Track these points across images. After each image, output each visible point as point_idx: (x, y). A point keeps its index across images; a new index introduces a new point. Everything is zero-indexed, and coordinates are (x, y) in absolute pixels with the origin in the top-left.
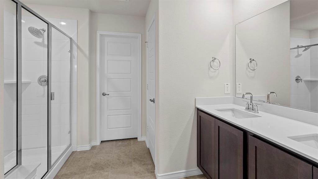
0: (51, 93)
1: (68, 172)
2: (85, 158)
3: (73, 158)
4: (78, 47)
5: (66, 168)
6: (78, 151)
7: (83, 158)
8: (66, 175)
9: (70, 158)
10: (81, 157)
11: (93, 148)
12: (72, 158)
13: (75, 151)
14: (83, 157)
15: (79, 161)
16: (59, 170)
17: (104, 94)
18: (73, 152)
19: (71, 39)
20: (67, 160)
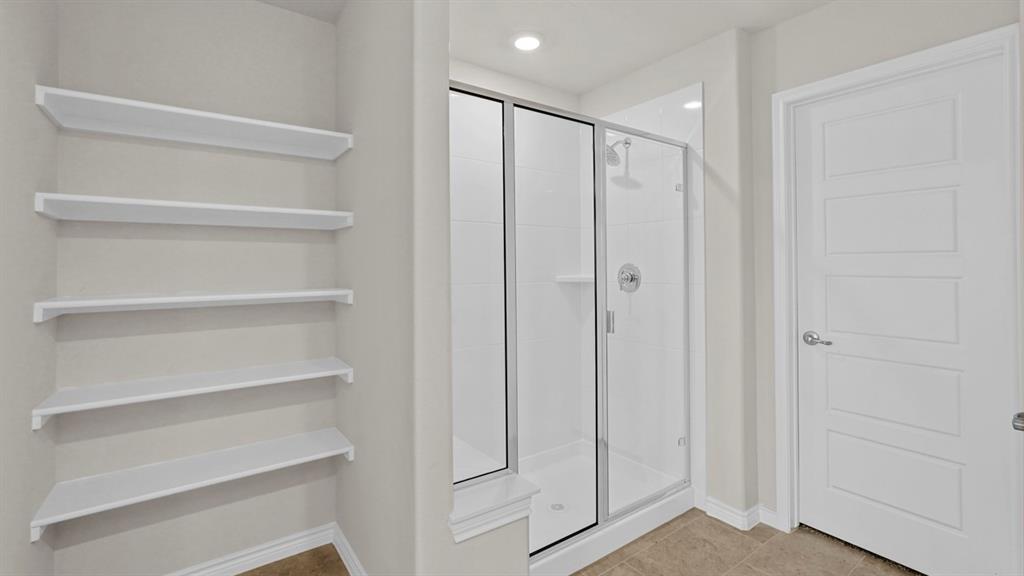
0: (608, 313)
1: (651, 561)
2: (716, 548)
3: (685, 528)
4: (706, 169)
5: (652, 544)
6: (709, 514)
7: (708, 546)
8: (640, 564)
9: (675, 523)
10: (704, 540)
11: (761, 532)
12: (682, 525)
13: (701, 511)
14: (711, 544)
15: (695, 548)
16: (633, 539)
17: (809, 338)
18: (694, 509)
19: (686, 148)
20: (668, 524)
